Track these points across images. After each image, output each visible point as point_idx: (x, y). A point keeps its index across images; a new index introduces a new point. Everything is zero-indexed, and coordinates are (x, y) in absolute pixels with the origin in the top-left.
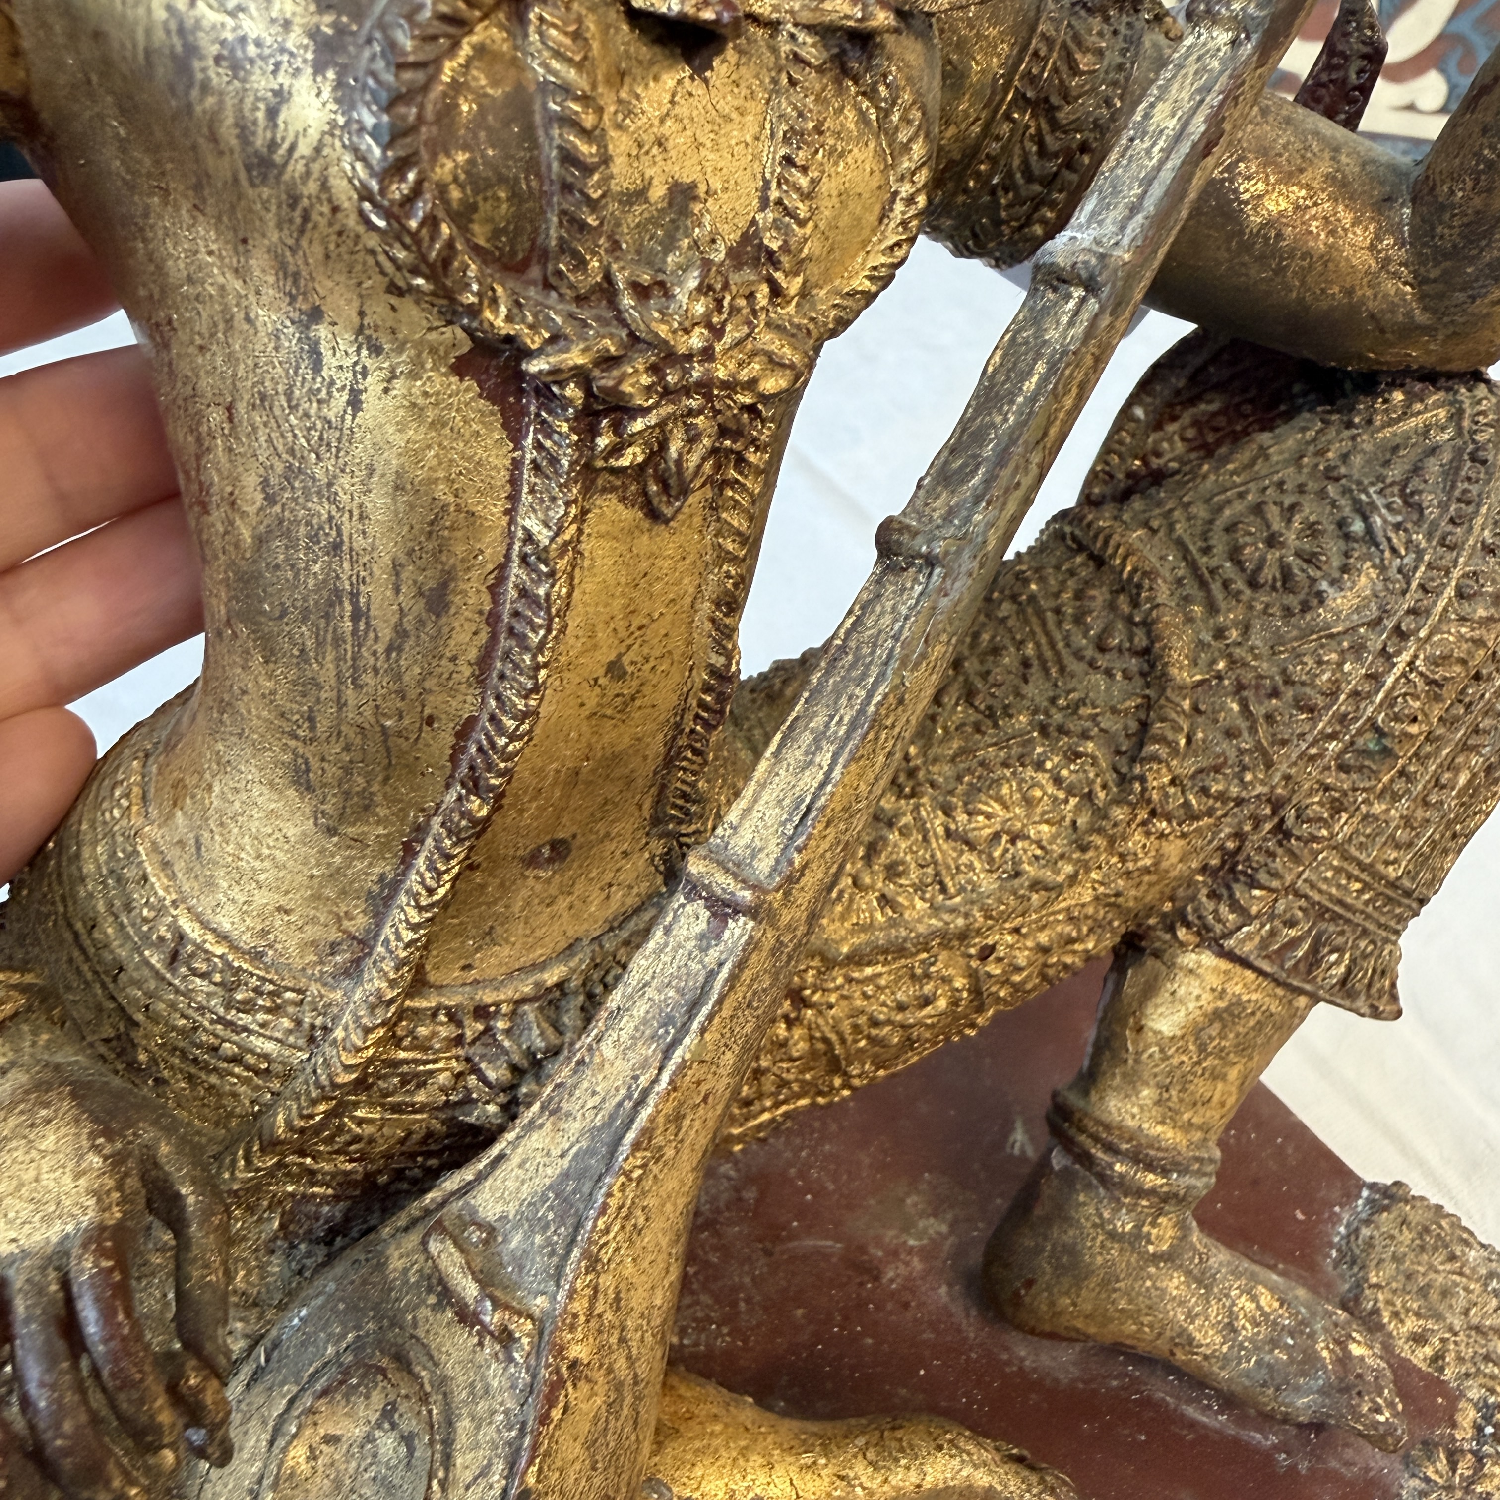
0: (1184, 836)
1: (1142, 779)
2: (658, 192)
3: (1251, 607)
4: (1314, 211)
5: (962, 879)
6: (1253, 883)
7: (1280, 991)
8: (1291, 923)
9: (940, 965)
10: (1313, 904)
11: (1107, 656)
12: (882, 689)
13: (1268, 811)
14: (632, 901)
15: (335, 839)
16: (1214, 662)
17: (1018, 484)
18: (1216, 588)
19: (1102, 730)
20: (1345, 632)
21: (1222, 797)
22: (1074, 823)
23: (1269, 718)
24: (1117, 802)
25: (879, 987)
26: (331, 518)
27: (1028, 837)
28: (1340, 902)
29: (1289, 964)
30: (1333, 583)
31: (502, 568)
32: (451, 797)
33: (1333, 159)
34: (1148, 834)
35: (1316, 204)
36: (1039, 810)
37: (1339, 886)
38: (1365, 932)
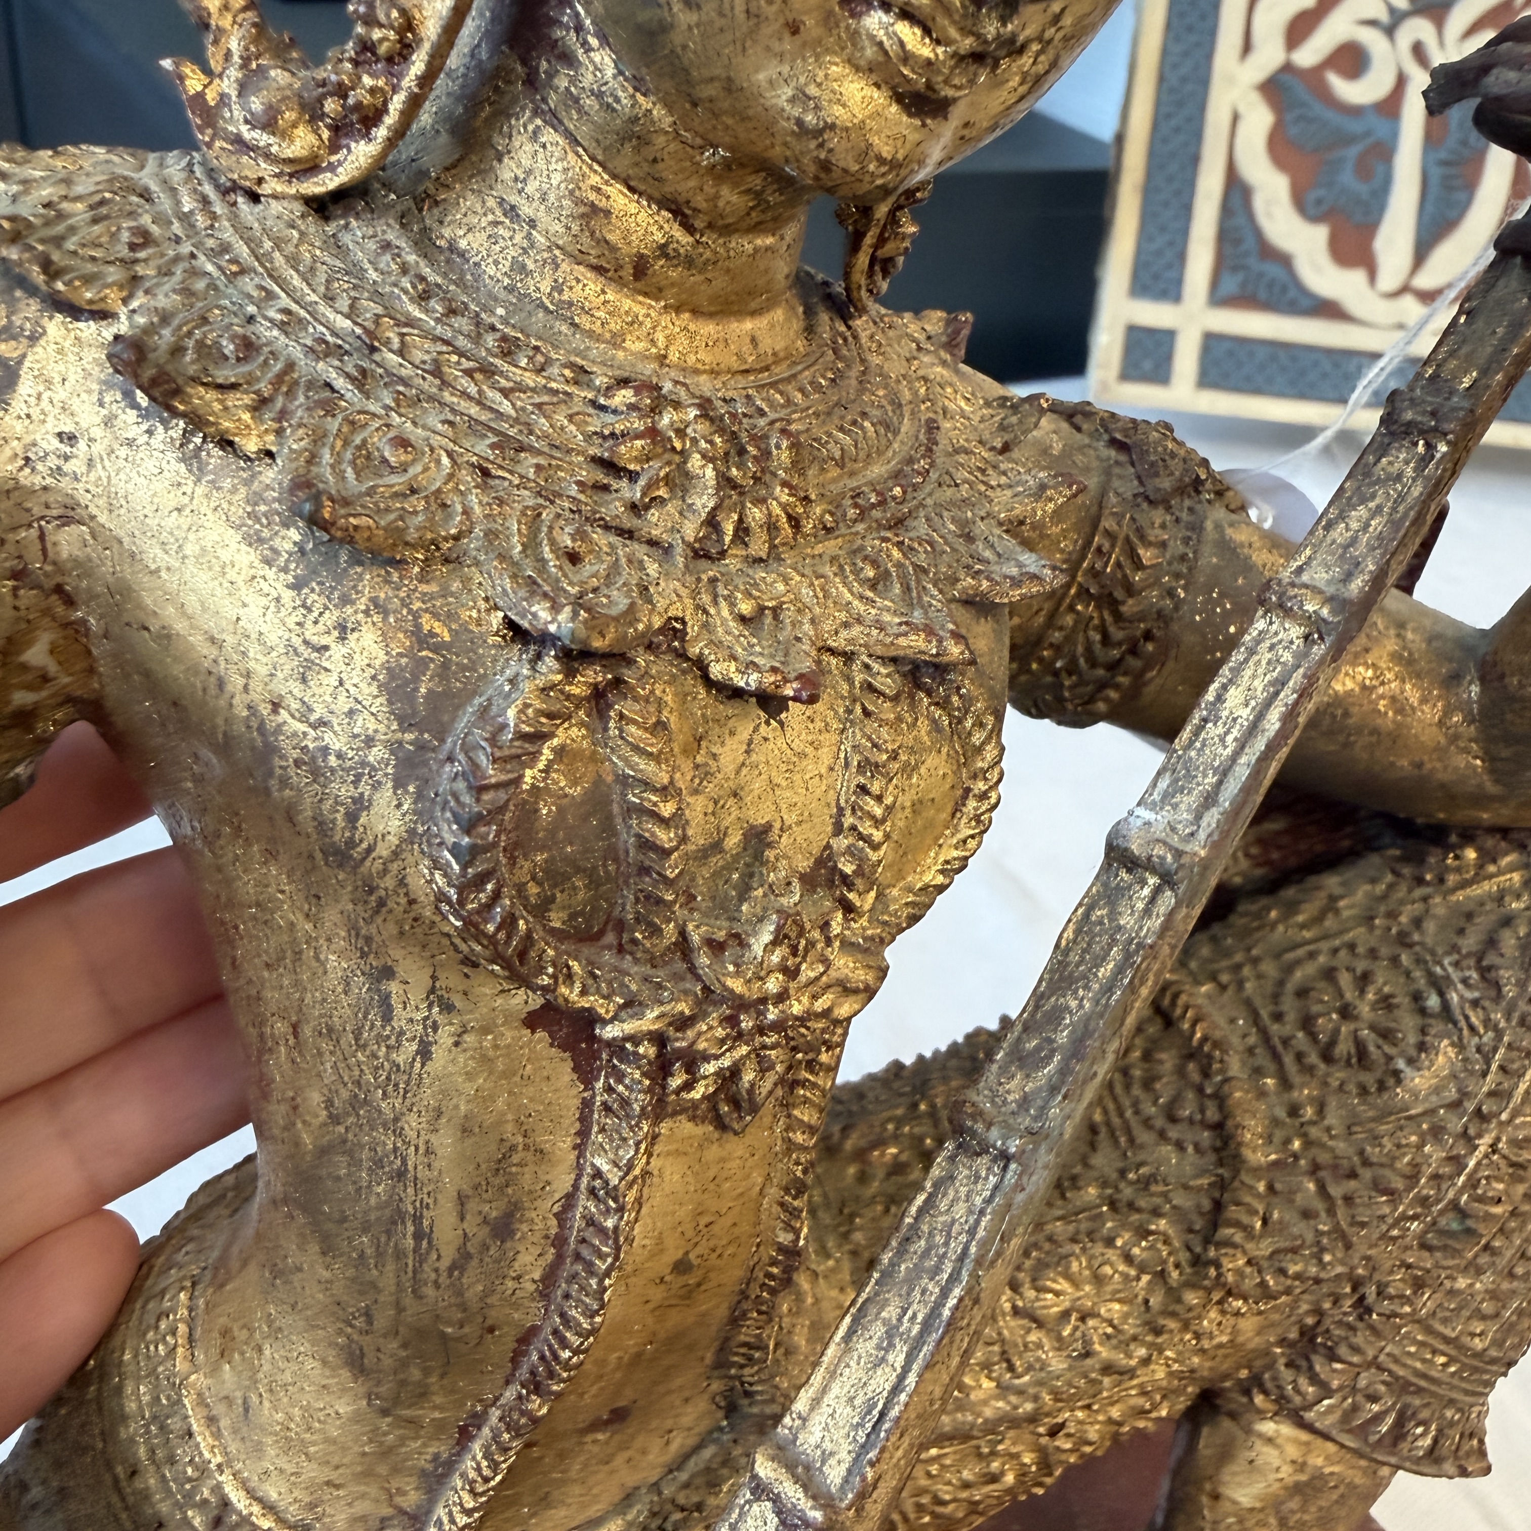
0: (1260, 1313)
1: (1218, 1265)
2: (733, 841)
3: (1326, 1084)
4: (1381, 690)
5: (1030, 1357)
6: (1333, 1357)
7: (1363, 1463)
8: (1374, 1398)
9: (1007, 1442)
10: (1397, 1378)
11: (1179, 1127)
12: (957, 1292)
13: (1348, 1290)
14: (692, 1441)
15: (389, 1420)
16: (1288, 1141)
17: (1095, 1074)
18: (1288, 1060)
19: (1174, 1207)
20: (1425, 1113)
21: (1298, 1276)
22: (1146, 1302)
23: (1348, 1199)
24: (1190, 1285)
25: (943, 1467)
26: (395, 1149)
27: (1098, 1315)
28: (1424, 1376)
29: (1373, 1438)
30: (1411, 1061)
31: (570, 1199)
32: (510, 1394)
33: (1398, 636)
34: (1223, 1312)
35: (1383, 683)
36: (1109, 1288)
37: (1424, 1361)
38: (1451, 1402)
